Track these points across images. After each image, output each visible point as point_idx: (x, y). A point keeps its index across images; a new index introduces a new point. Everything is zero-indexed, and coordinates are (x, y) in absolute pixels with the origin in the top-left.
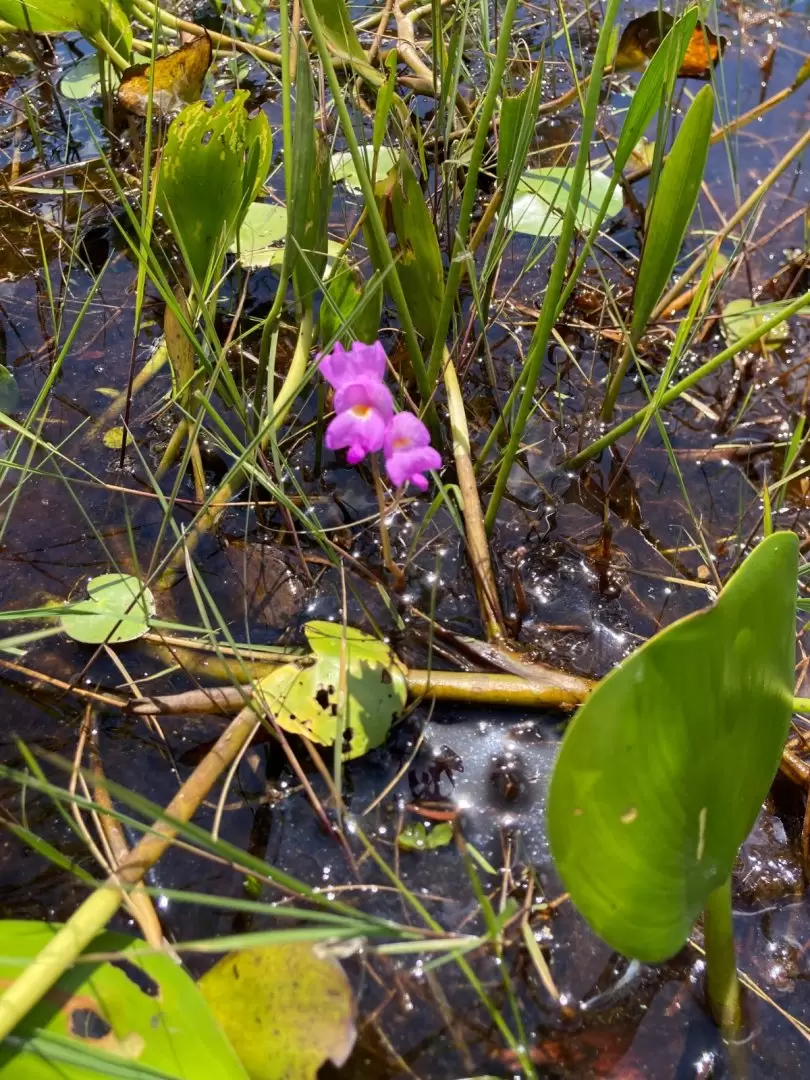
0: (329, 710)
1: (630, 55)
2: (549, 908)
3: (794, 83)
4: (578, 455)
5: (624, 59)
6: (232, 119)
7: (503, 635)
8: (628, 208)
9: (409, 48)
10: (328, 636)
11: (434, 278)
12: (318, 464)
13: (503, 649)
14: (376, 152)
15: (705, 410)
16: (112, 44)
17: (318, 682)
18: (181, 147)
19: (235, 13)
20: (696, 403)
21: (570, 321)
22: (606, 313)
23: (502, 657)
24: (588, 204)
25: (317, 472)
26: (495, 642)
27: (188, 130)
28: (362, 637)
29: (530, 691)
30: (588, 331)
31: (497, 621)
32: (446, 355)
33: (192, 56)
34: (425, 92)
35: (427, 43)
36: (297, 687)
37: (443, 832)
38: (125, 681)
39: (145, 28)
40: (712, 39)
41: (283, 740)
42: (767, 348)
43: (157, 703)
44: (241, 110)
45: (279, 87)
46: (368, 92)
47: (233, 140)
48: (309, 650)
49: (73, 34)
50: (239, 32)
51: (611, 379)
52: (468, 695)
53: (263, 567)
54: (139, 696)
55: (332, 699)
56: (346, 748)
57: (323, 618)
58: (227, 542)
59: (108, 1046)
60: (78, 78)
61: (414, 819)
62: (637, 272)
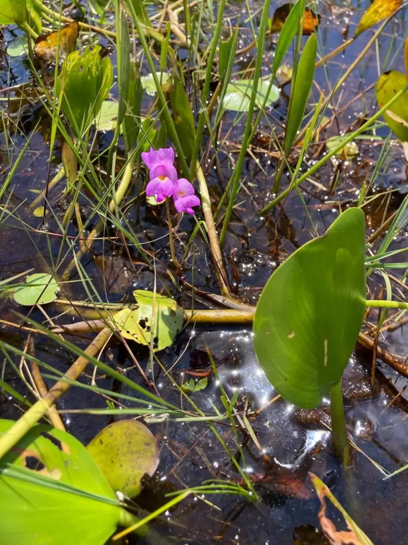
0: (146, 329)
1: (278, 25)
2: (255, 413)
3: (354, 36)
4: (263, 210)
5: (275, 27)
6: (93, 59)
7: (229, 292)
8: (282, 98)
9: (176, 26)
10: (144, 296)
11: (190, 127)
12: (138, 218)
13: (229, 298)
14: (162, 75)
15: (320, 186)
16: (32, 28)
17: (140, 316)
18: (69, 73)
19: (91, 15)
20: (316, 184)
21: (255, 149)
22: (272, 145)
23: (228, 301)
24: (261, 95)
25: (138, 222)
26: (225, 295)
27: (72, 65)
28: (162, 297)
29: (243, 316)
30: (264, 153)
31: (226, 285)
32: (198, 164)
33: (69, 31)
34: (184, 47)
35: (184, 24)
36: (130, 318)
37: (203, 383)
38: (46, 319)
39: (48, 23)
40: (314, 15)
41: (125, 341)
42: (347, 158)
43: (63, 328)
44: (97, 56)
45: (114, 46)
46: (157, 48)
47: (94, 70)
48: (136, 302)
49: (13, 25)
50: (93, 23)
51: (276, 174)
52: (213, 319)
53: (112, 267)
54: (53, 325)
55: (147, 324)
56: (156, 346)
57: (142, 288)
58: (94, 257)
59: (44, 473)
60: (16, 46)
61: (188, 378)
62: (287, 126)
